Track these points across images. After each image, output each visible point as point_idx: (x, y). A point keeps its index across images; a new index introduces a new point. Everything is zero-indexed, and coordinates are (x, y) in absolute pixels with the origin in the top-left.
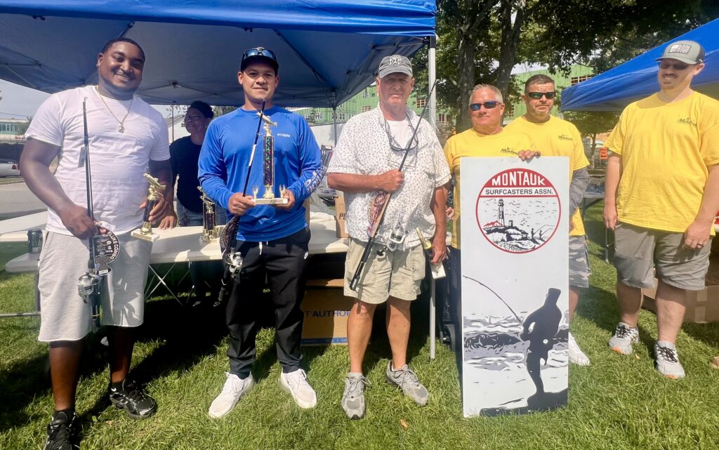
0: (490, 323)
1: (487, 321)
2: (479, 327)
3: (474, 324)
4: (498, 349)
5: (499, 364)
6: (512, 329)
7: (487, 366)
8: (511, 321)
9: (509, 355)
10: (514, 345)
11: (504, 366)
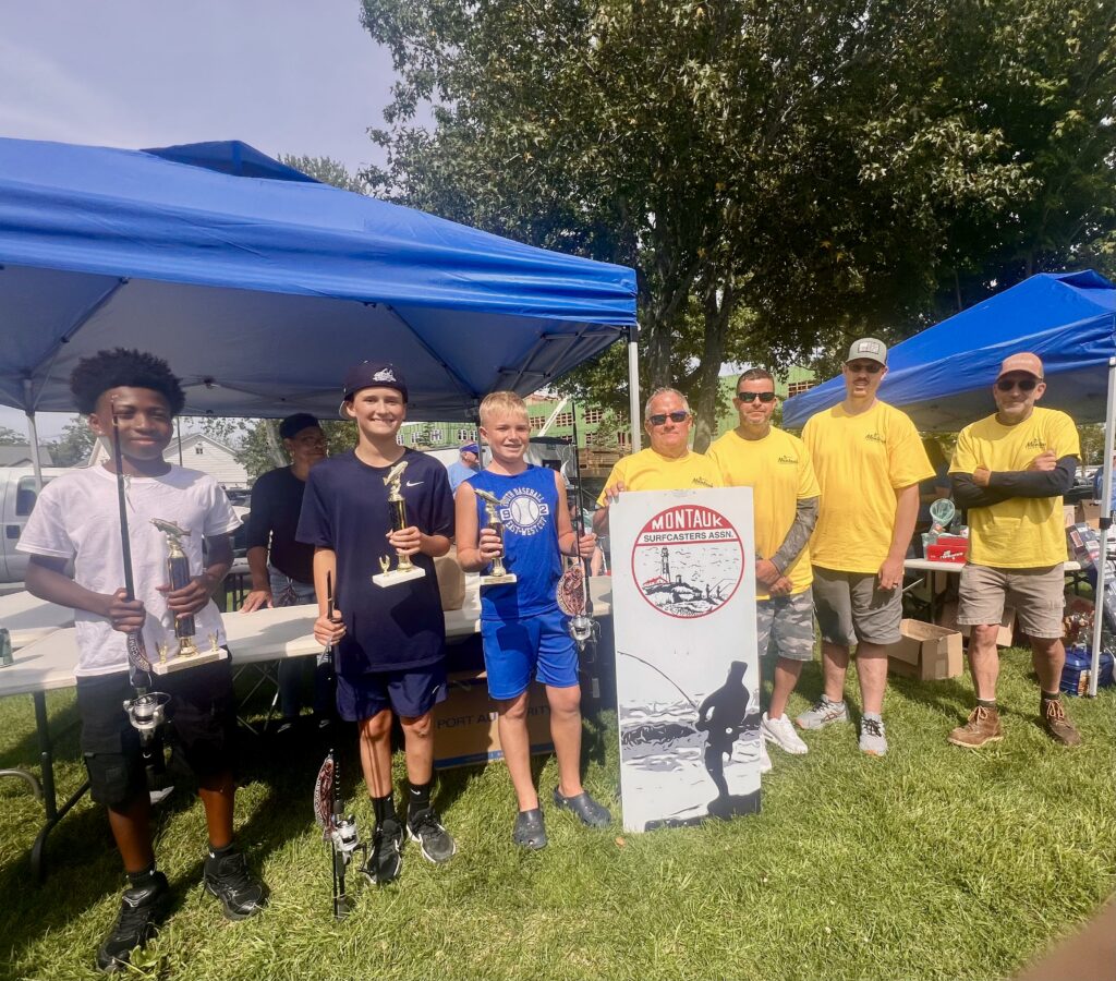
0: (655, 712)
1: (652, 708)
2: (641, 717)
3: (633, 714)
4: (666, 744)
5: (668, 763)
6: (684, 717)
7: (652, 767)
8: (682, 707)
9: (682, 750)
10: (688, 738)
11: (674, 765)
